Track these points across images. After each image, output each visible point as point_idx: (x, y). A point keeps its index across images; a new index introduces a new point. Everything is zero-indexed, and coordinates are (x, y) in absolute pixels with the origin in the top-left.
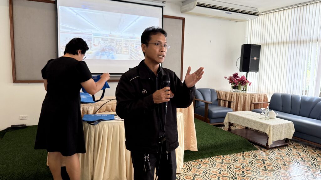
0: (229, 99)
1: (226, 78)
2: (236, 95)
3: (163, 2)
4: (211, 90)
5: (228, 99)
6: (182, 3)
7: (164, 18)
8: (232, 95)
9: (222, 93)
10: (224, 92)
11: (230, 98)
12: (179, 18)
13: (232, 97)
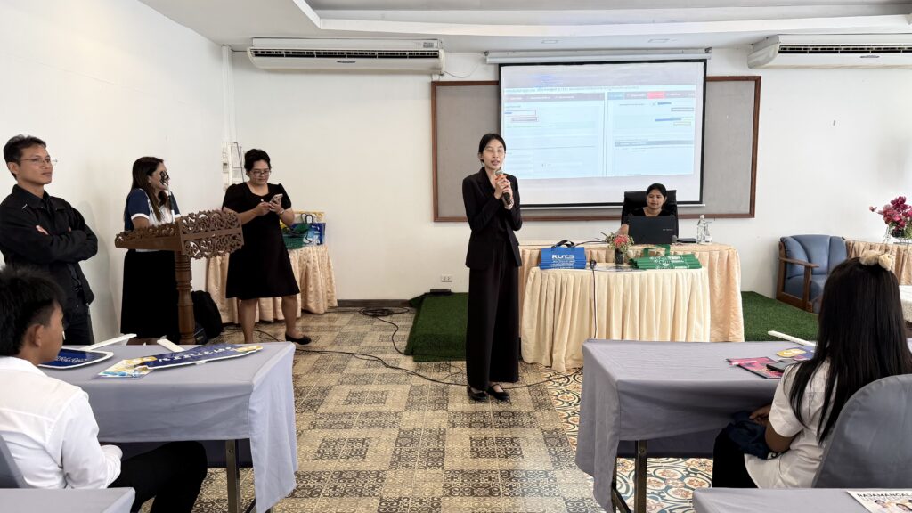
1: (873, 210)
3: (707, 50)
4: (831, 239)
6: (752, 47)
7: (707, 83)
9: (862, 246)
12: (746, 79)
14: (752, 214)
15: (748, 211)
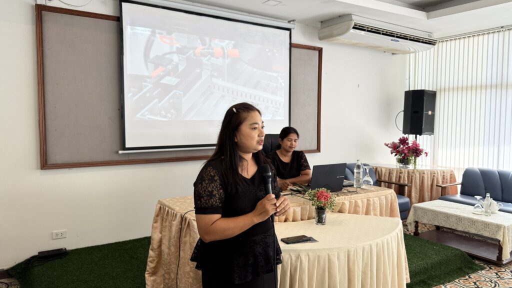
0: (396, 180)
1: (387, 145)
2: (407, 173)
3: (289, 22)
5: (394, 180)
6: (320, 24)
7: (292, 49)
8: (400, 173)
9: (384, 170)
10: (386, 168)
11: (398, 179)
12: (314, 48)
13: (400, 177)
14: (318, 149)
15: (316, 148)
